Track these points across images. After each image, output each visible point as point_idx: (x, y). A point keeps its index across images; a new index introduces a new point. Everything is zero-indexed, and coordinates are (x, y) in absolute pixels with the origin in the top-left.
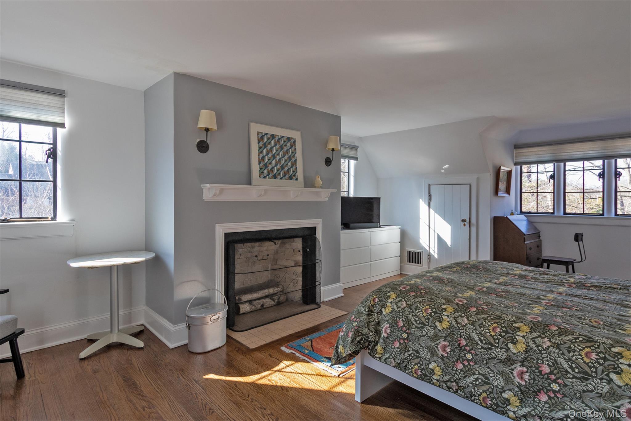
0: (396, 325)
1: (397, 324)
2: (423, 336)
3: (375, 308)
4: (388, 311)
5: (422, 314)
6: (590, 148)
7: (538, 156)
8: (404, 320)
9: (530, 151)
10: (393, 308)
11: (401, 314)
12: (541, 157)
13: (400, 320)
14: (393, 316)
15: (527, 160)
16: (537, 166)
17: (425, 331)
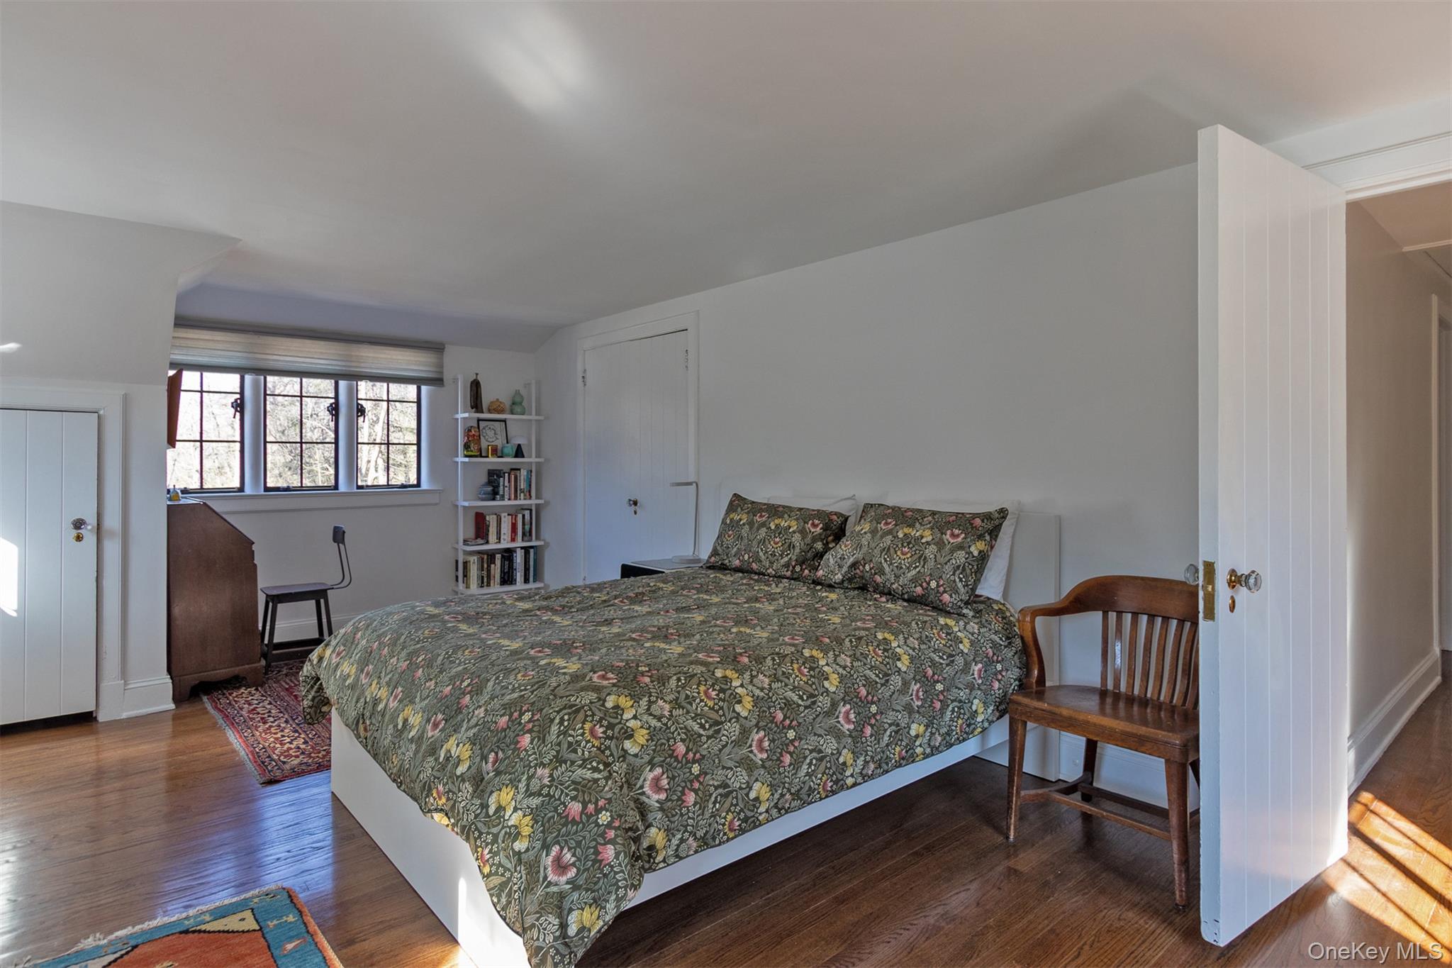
0: (673, 760)
1: (675, 754)
2: (724, 746)
3: (607, 752)
4: (642, 741)
5: (706, 705)
6: (321, 353)
7: (213, 351)
8: (684, 736)
9: (196, 336)
10: (650, 726)
11: (673, 729)
12: (220, 356)
13: (675, 743)
14: (659, 742)
15: (184, 358)
16: (202, 375)
17: (723, 735)
